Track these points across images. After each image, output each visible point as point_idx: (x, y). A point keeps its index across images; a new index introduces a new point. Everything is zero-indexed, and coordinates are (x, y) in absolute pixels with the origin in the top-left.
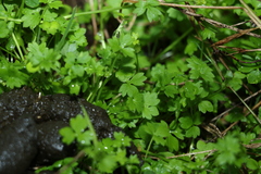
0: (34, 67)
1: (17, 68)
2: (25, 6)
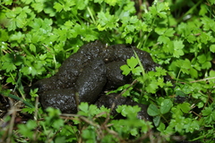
0: (102, 27)
1: (91, 29)
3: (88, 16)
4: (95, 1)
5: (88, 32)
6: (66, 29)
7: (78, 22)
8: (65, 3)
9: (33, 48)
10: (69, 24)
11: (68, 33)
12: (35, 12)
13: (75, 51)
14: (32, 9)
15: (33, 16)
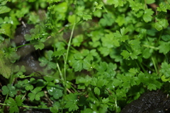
3: (151, 65)
4: (160, 52)
5: (151, 81)
6: (131, 75)
7: (141, 70)
9: (97, 91)
10: (133, 71)
11: (132, 80)
12: (101, 56)
13: (136, 98)
14: (99, 53)
15: (99, 59)
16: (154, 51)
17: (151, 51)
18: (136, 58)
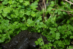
0: (29, 25)
1: (25, 25)
2: (27, 10)
3: (23, 20)
4: (27, 15)
5: (23, 27)
6: (15, 24)
7: (19, 22)
8: (15, 15)
9: (1, 31)
10: (16, 23)
11: (15, 26)
13: (17, 34)
15: (2, 18)
16: (25, 14)
17: (23, 15)
18: (17, 17)
